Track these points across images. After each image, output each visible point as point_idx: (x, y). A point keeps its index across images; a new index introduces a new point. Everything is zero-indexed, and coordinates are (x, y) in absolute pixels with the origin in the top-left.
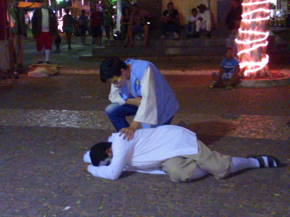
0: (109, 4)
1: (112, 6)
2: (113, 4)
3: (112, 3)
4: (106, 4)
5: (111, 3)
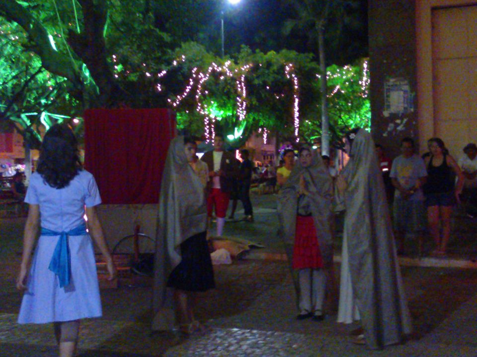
0: (307, 143)
5: (309, 140)
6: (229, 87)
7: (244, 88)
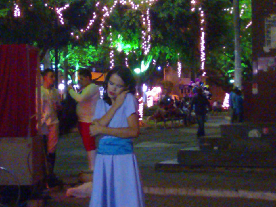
0: (224, 76)
1: (228, 79)
2: (230, 76)
3: (228, 74)
4: (218, 75)
5: (226, 74)
6: (134, 20)
7: (149, 21)
